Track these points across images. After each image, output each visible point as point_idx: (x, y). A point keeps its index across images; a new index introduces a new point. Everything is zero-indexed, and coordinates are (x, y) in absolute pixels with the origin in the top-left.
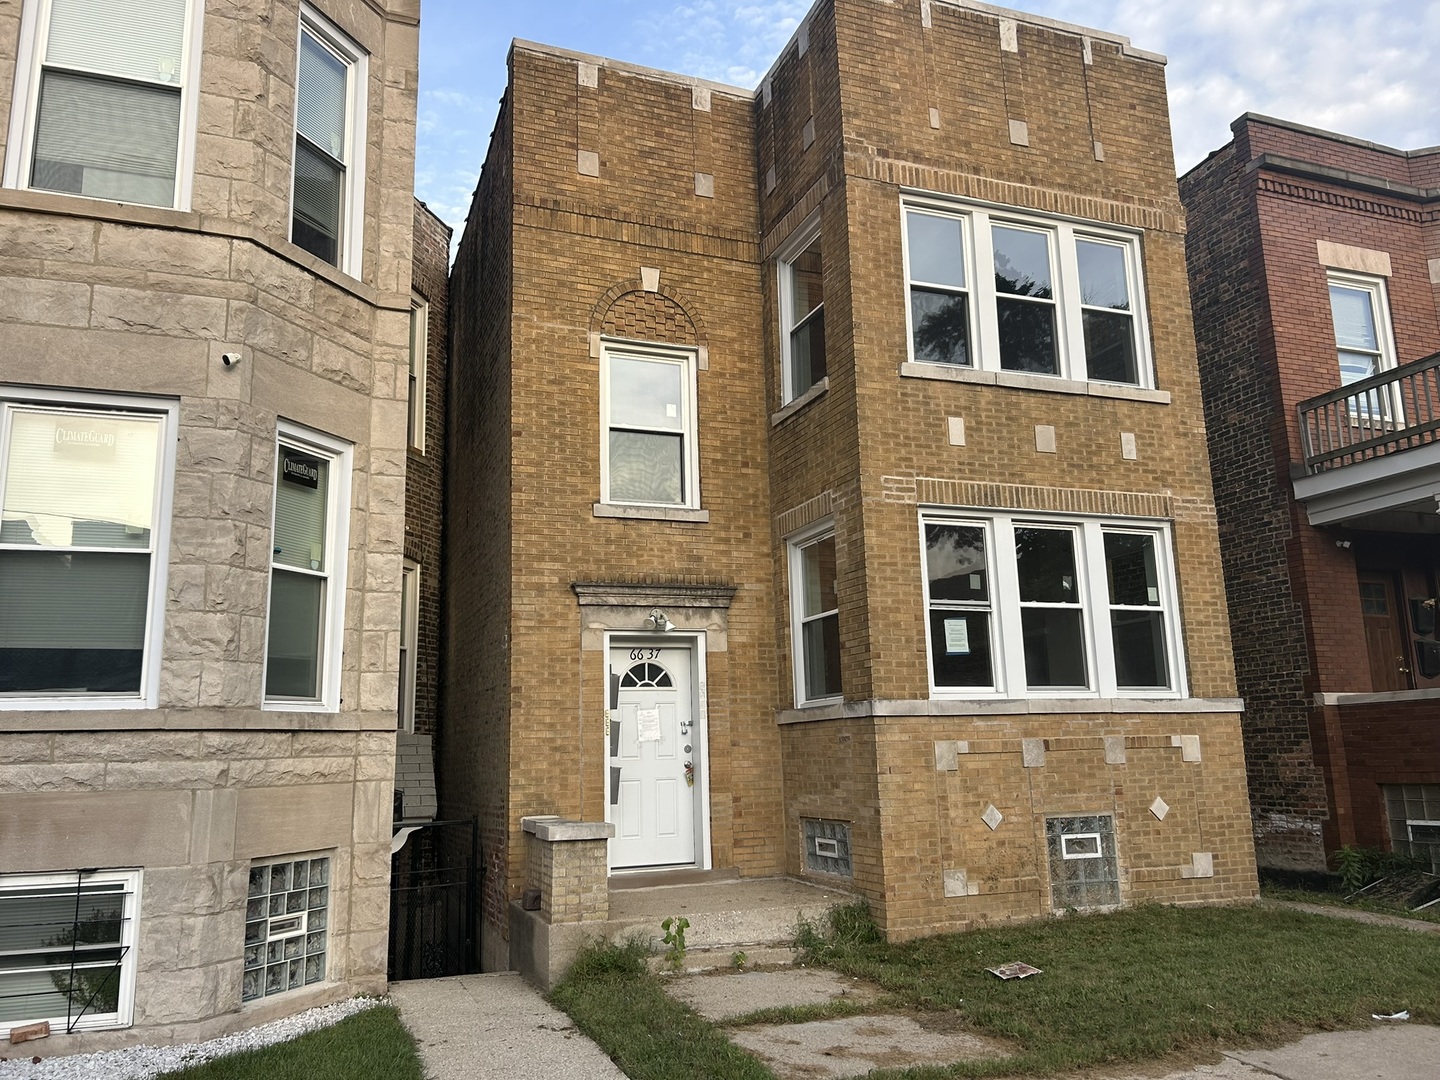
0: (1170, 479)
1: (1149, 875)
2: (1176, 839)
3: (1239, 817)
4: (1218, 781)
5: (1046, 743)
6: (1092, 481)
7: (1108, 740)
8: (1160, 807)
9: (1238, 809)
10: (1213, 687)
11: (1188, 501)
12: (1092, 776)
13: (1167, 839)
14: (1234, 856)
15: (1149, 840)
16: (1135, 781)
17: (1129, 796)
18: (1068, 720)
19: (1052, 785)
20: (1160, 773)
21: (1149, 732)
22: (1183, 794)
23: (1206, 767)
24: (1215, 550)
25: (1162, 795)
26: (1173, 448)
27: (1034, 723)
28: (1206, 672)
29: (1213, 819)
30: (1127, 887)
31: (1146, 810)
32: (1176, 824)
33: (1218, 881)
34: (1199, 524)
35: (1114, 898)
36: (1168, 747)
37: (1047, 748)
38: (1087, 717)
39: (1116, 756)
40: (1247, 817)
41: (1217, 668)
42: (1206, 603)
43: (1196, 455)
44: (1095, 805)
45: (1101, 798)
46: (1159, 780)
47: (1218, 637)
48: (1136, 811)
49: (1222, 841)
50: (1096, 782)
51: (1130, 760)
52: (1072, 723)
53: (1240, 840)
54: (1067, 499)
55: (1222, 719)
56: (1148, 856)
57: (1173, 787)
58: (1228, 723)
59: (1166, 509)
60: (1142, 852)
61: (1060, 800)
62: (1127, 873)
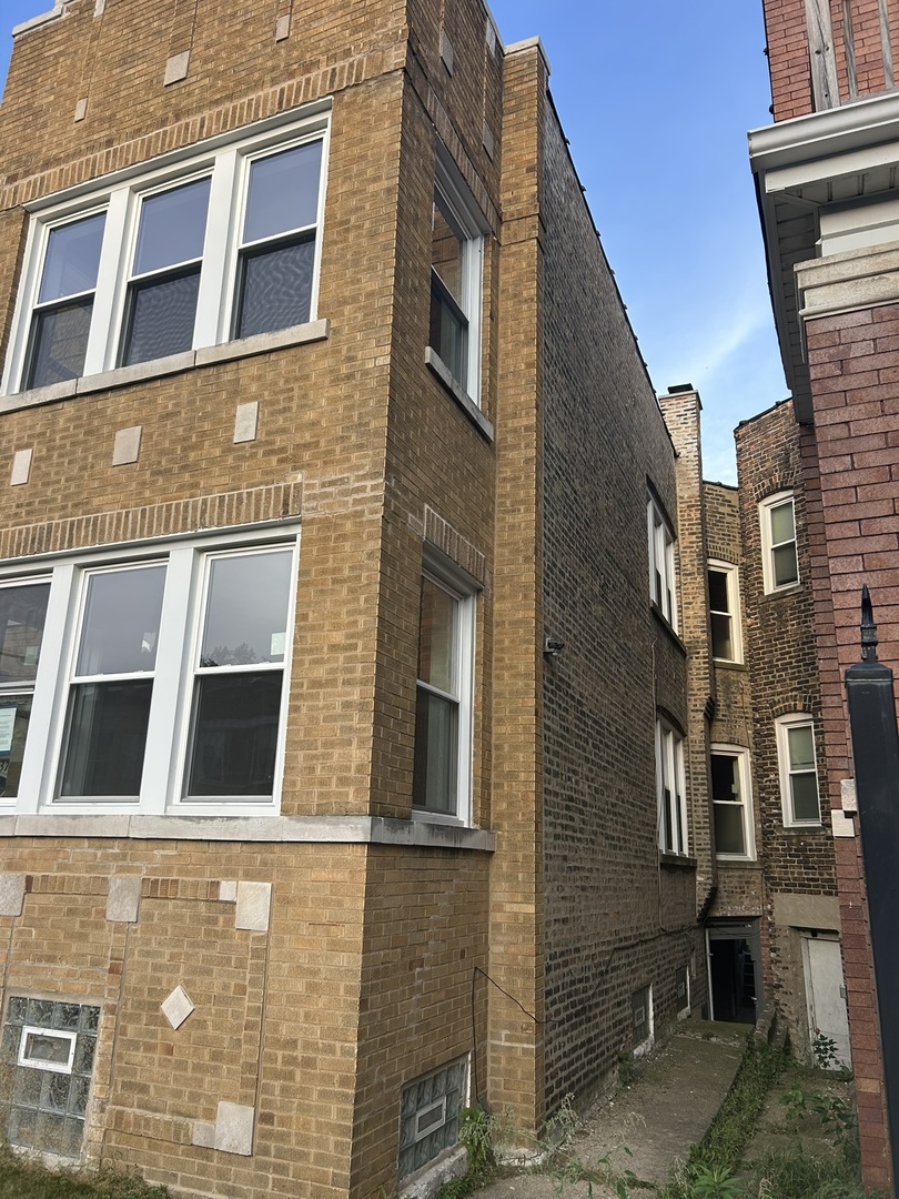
0: (307, 456)
1: (137, 1125)
2: (197, 1068)
3: (330, 1050)
4: (300, 971)
5: (29, 880)
6: (181, 488)
7: (116, 881)
8: (176, 1007)
9: (330, 1033)
10: (321, 795)
11: (332, 483)
12: (82, 937)
13: (181, 1065)
14: (306, 1125)
15: (152, 1062)
16: (148, 954)
17: (132, 979)
18: (70, 847)
19: (25, 945)
20: (192, 945)
21: (188, 873)
22: (226, 987)
23: (280, 942)
24: (370, 555)
25: (187, 984)
26: (324, 404)
27: (25, 849)
28: (312, 770)
29: (277, 1043)
30: (98, 1136)
31: (156, 1006)
32: (203, 1042)
33: (263, 1166)
34: (345, 517)
35: (74, 1148)
36: (213, 899)
37: (28, 889)
38: (97, 843)
39: (122, 907)
40: (345, 1052)
41: (335, 760)
42: (334, 648)
43: (364, 403)
44: (78, 984)
45: (88, 975)
46: (188, 956)
47: (347, 705)
48: (139, 1005)
49: (284, 1090)
50: (87, 948)
51: (144, 917)
52: (74, 851)
53: (323, 1095)
54: (135, 523)
55: (329, 855)
56: (144, 1089)
57: (209, 972)
58: (337, 865)
59: (286, 504)
60: (138, 1079)
61: (30, 971)
62: (103, 1110)
